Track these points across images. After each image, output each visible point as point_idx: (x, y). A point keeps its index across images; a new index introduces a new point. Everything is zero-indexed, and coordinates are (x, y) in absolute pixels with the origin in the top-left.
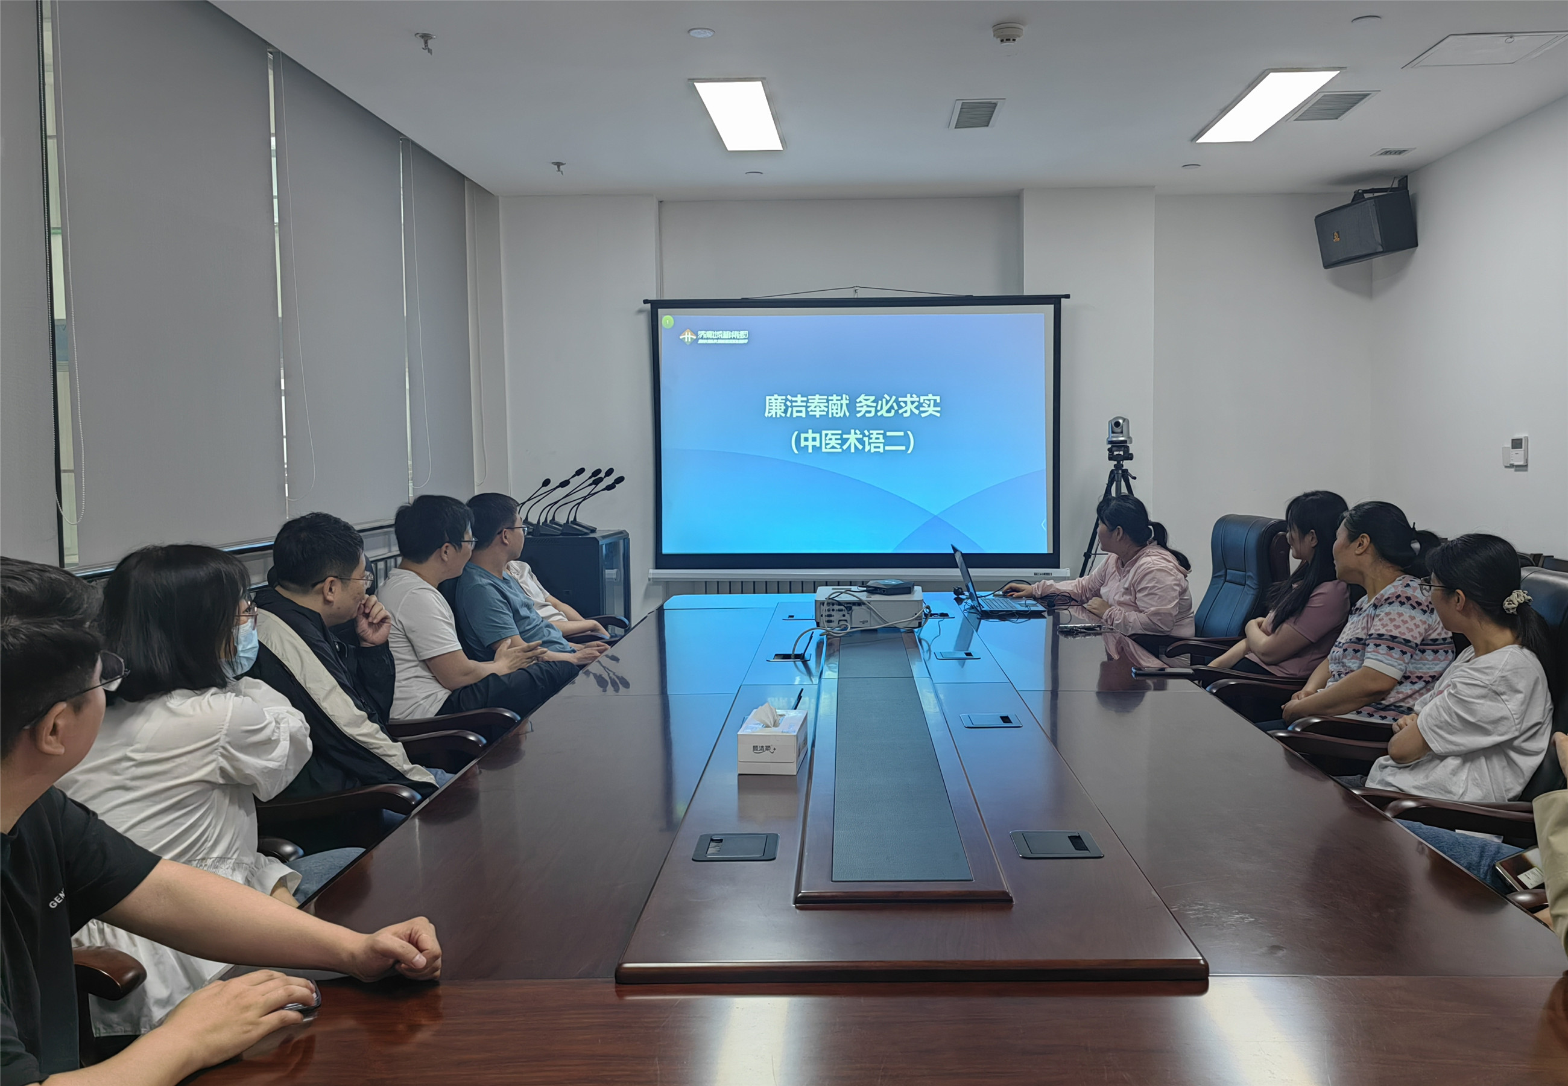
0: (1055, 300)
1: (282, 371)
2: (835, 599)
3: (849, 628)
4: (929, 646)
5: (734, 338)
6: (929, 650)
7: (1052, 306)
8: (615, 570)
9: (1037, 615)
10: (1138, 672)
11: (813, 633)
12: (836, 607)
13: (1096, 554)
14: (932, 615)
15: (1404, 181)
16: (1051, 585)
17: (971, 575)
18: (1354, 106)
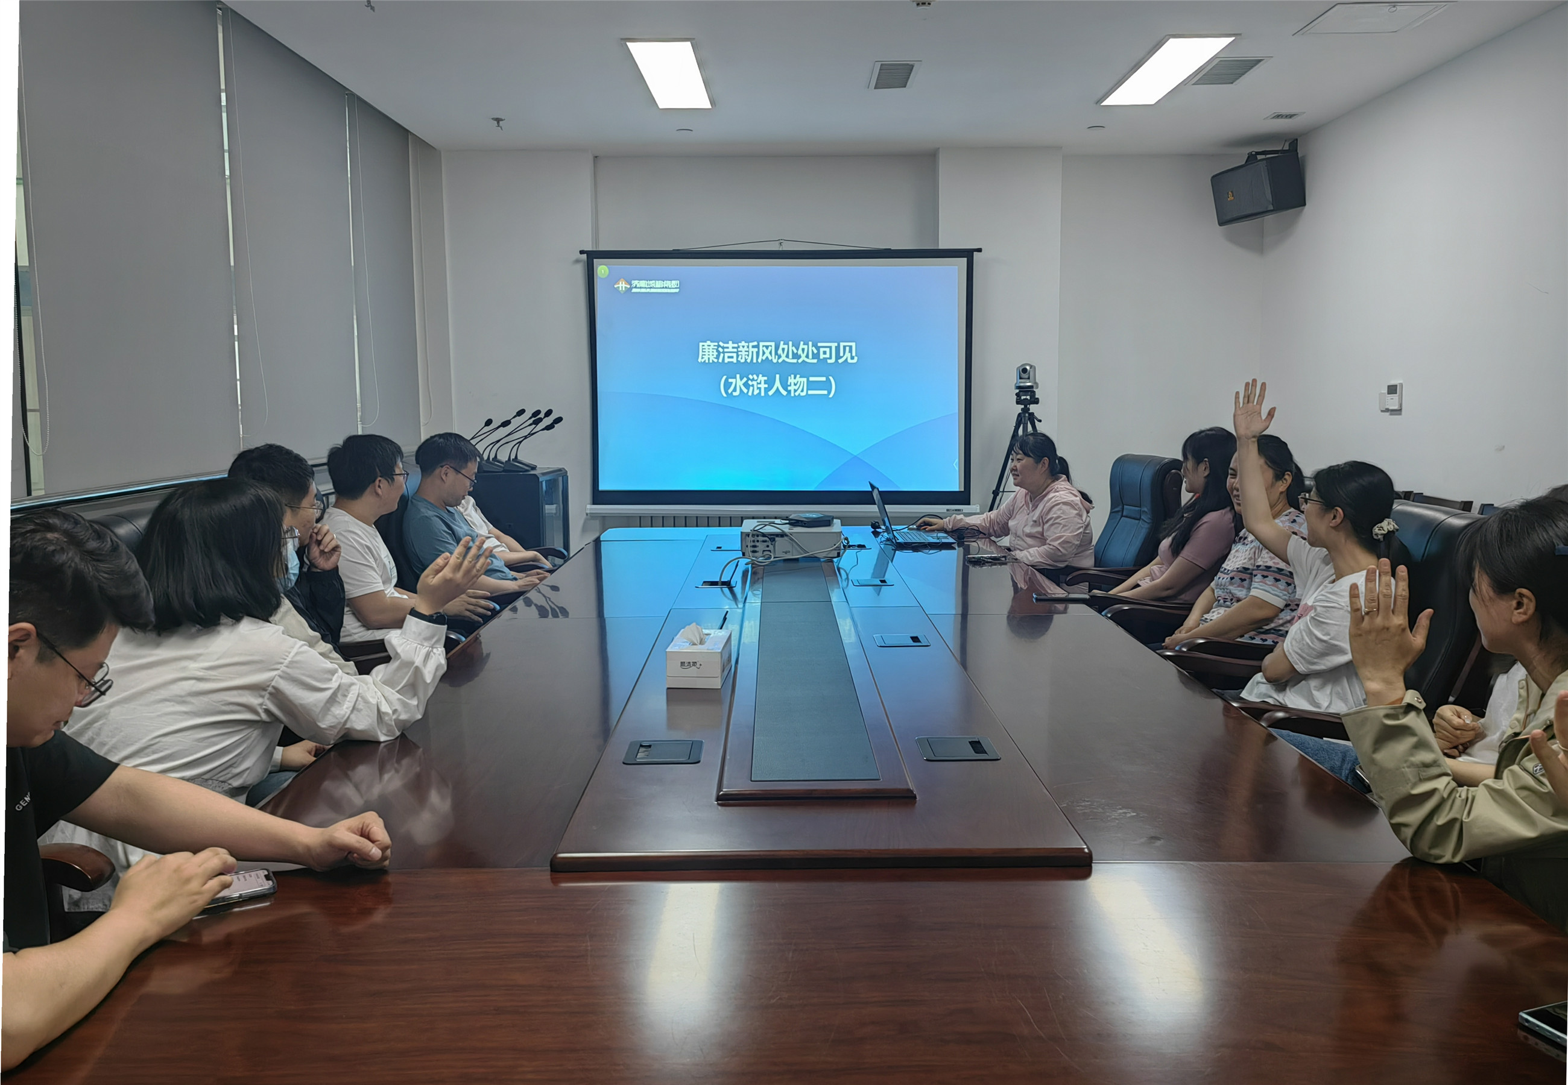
0: (968, 254)
1: (235, 317)
2: (760, 530)
3: (773, 557)
4: (847, 575)
5: (666, 288)
6: (847, 578)
7: (965, 259)
8: (555, 505)
9: (948, 546)
10: (1039, 597)
11: (738, 561)
12: (761, 538)
13: (1003, 492)
14: (850, 546)
15: (1294, 143)
16: (962, 519)
17: (887, 510)
18: (1248, 71)
